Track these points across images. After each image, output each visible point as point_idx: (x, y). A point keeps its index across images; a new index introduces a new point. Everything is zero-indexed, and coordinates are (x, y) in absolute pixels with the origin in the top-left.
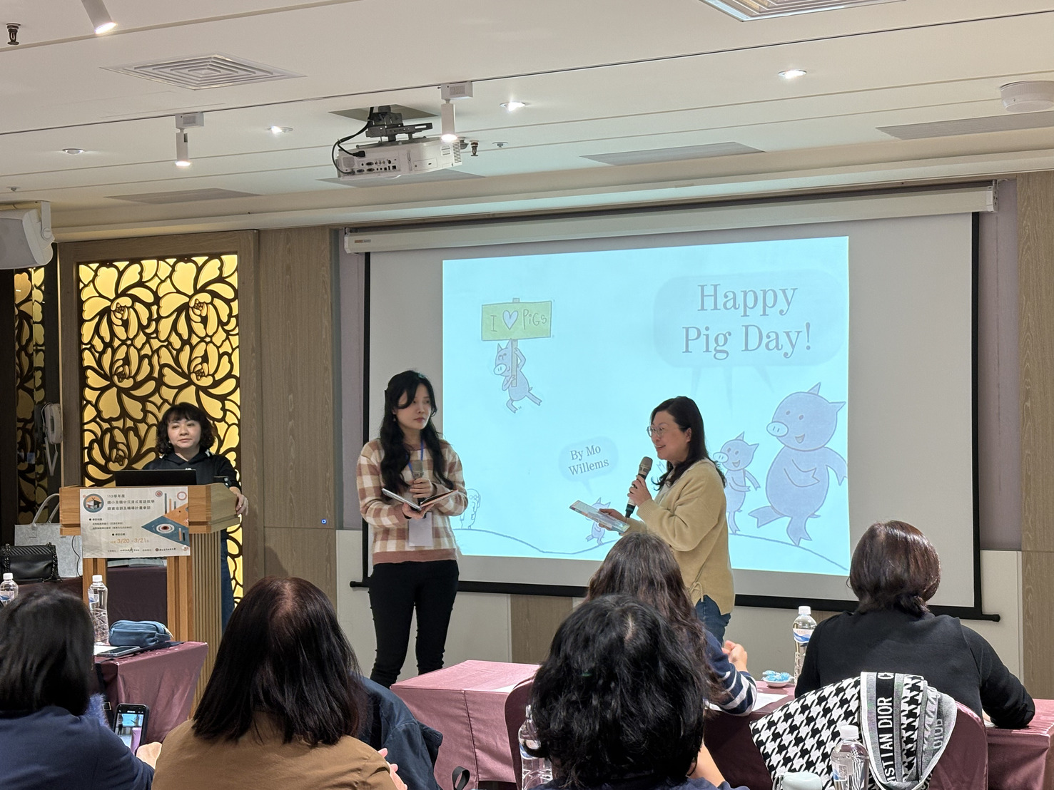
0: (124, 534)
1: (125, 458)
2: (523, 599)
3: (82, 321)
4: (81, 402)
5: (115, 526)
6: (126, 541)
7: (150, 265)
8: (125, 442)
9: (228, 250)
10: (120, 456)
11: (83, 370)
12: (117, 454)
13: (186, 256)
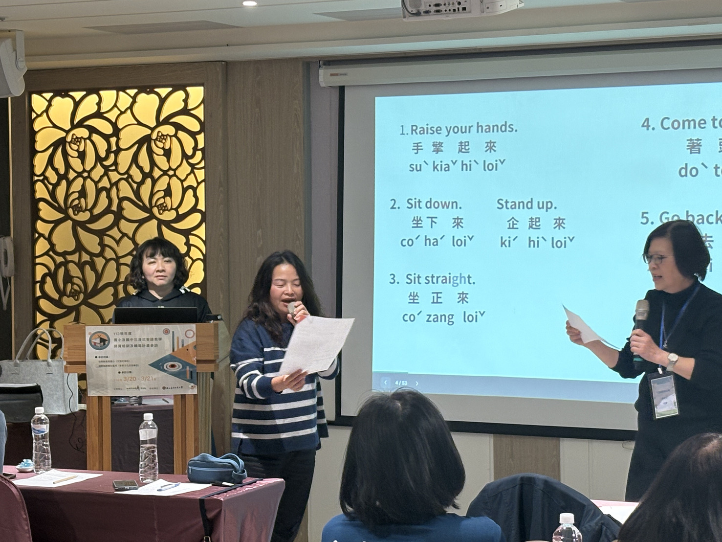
0: (130, 372)
1: (81, 292)
2: (506, 440)
3: (34, 152)
4: (33, 235)
5: (122, 363)
6: (133, 379)
7: (109, 96)
8: (81, 277)
9: (193, 82)
10: (75, 290)
11: (35, 202)
12: (72, 288)
13: (148, 87)
